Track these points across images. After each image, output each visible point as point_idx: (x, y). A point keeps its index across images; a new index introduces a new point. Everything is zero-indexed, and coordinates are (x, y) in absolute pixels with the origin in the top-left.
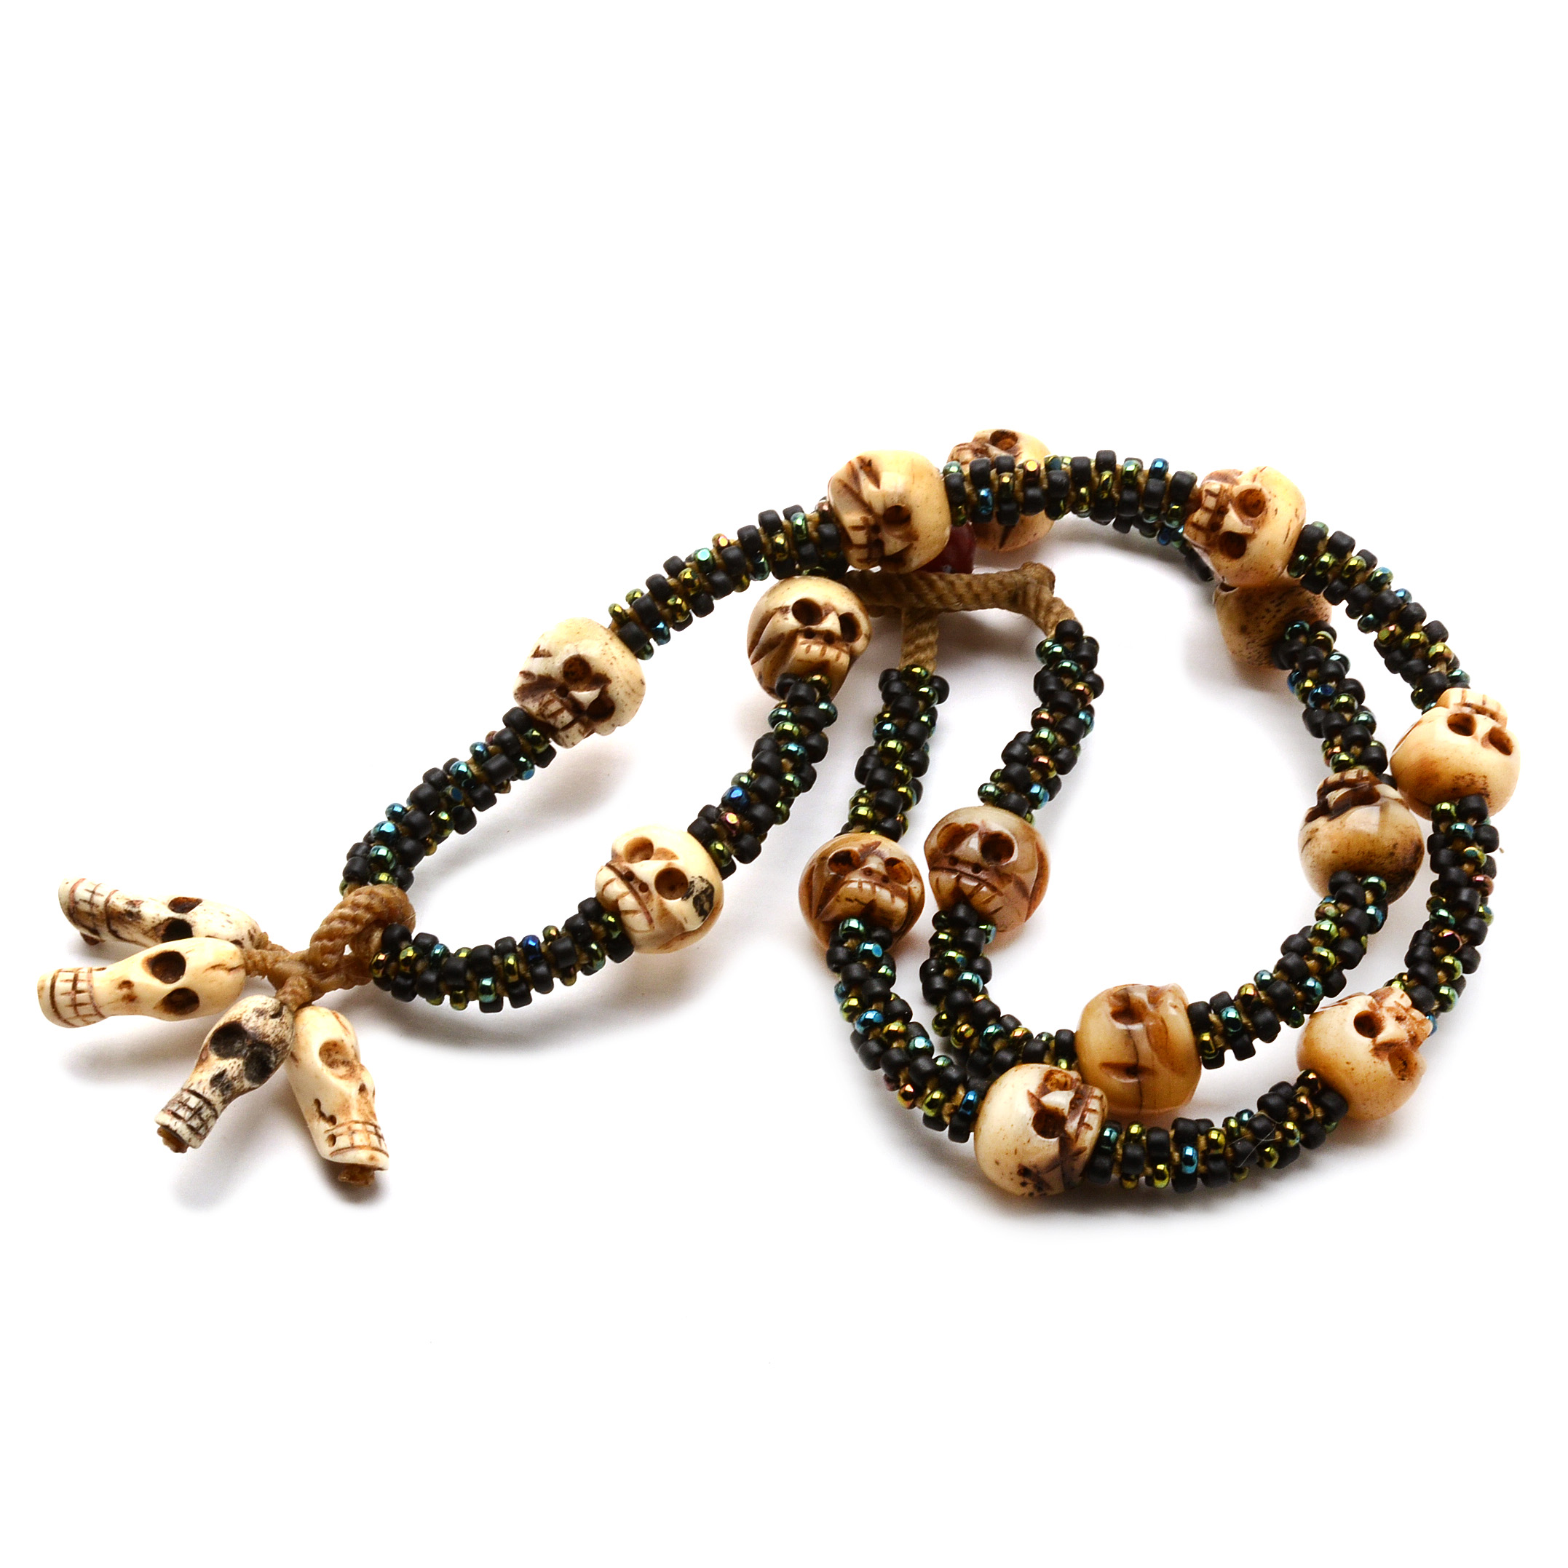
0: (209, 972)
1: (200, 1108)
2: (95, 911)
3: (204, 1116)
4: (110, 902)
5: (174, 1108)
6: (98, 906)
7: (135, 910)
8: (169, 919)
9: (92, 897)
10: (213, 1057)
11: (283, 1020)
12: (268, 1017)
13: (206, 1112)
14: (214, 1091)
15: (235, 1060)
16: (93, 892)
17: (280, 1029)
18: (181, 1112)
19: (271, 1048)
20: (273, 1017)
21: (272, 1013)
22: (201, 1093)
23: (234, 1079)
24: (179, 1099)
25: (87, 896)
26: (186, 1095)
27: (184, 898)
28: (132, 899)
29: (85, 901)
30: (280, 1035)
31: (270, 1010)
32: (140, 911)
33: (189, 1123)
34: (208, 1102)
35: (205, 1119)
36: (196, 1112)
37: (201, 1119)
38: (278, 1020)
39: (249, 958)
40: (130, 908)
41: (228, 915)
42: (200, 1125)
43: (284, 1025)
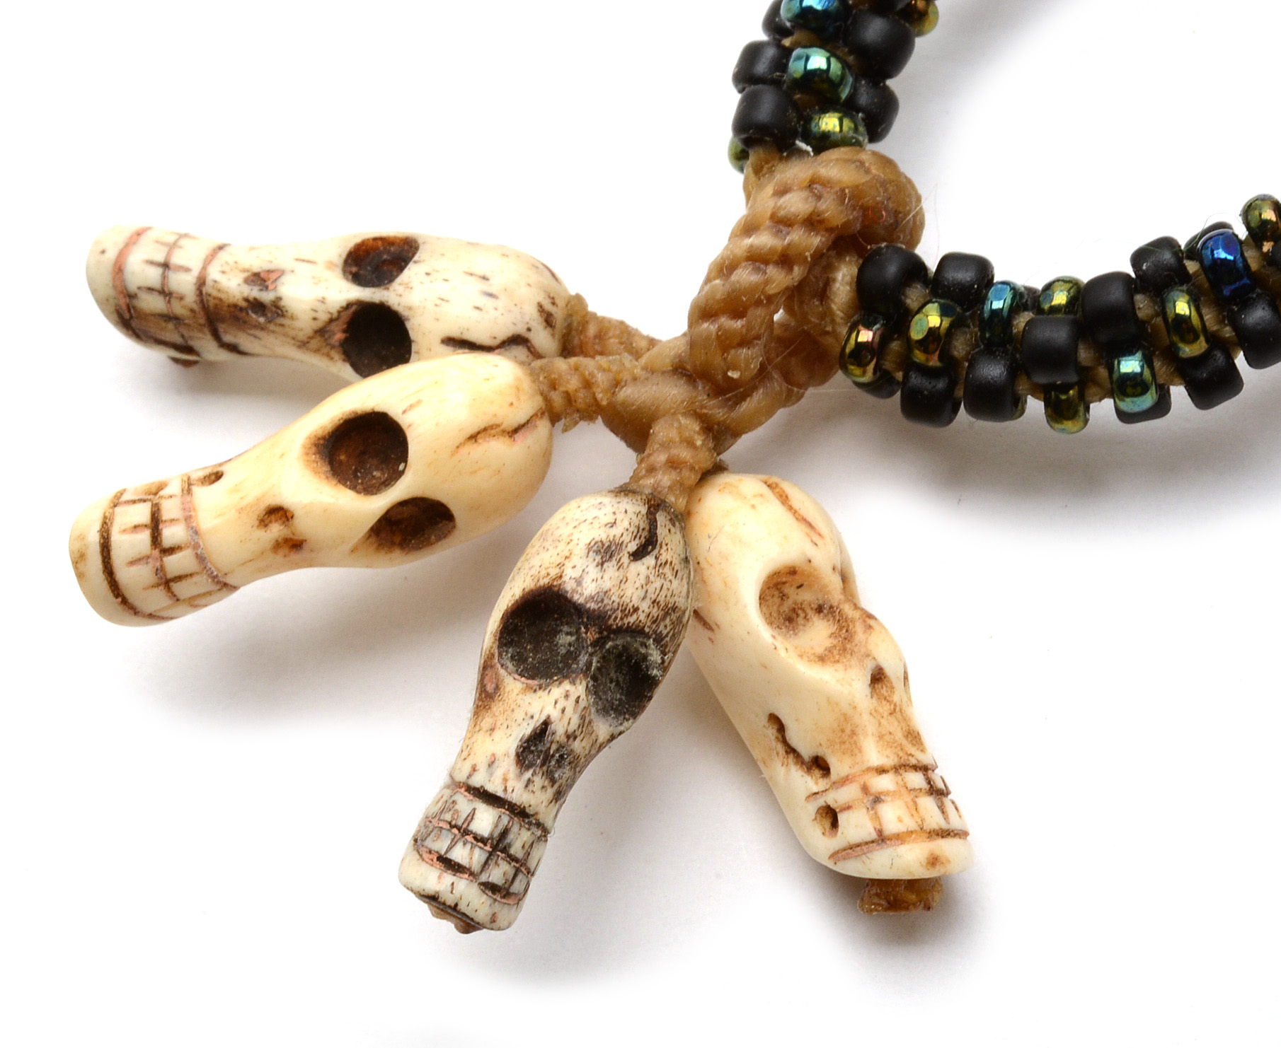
0: (464, 450)
1: (505, 833)
2: (178, 309)
3: (516, 850)
4: (209, 282)
5: (441, 845)
6: (181, 298)
7: (267, 297)
8: (349, 305)
9: (164, 277)
10: (513, 685)
11: (663, 558)
12: (625, 560)
13: (520, 838)
14: (529, 781)
15: (566, 686)
16: (166, 266)
17: (658, 584)
18: (460, 854)
19: (648, 636)
20: (638, 555)
21: (633, 547)
22: (500, 794)
23: (571, 736)
24: (448, 817)
25: (153, 276)
26: (465, 804)
27: (375, 239)
28: (256, 270)
29: (150, 289)
30: (661, 599)
31: (626, 538)
32: (280, 299)
33: (483, 878)
34: (520, 813)
35: (520, 855)
36: (497, 845)
37: (512, 859)
38: (650, 560)
39: (553, 386)
40: (255, 293)
41: (485, 278)
42: (511, 872)
43: (667, 570)
